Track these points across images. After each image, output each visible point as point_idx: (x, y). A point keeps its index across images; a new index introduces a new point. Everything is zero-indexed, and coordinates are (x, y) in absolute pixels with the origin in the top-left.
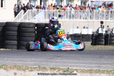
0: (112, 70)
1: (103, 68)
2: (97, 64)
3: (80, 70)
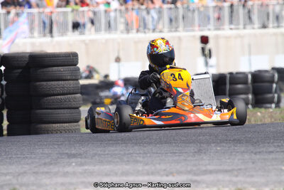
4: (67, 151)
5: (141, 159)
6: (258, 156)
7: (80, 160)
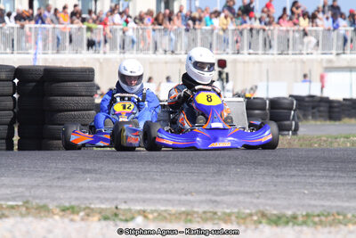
0: (254, 211)
1: (225, 206)
2: (209, 192)
3: (155, 214)
4: (81, 167)
5: (158, 177)
6: (280, 179)
7: (94, 175)
